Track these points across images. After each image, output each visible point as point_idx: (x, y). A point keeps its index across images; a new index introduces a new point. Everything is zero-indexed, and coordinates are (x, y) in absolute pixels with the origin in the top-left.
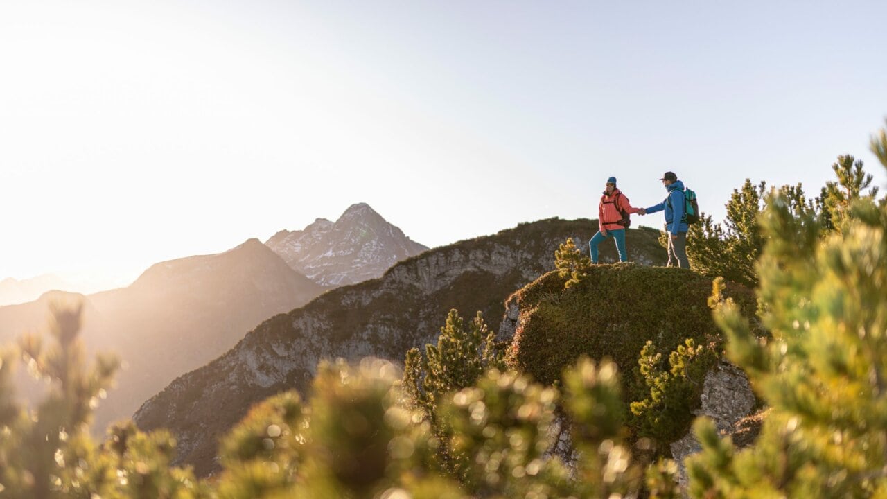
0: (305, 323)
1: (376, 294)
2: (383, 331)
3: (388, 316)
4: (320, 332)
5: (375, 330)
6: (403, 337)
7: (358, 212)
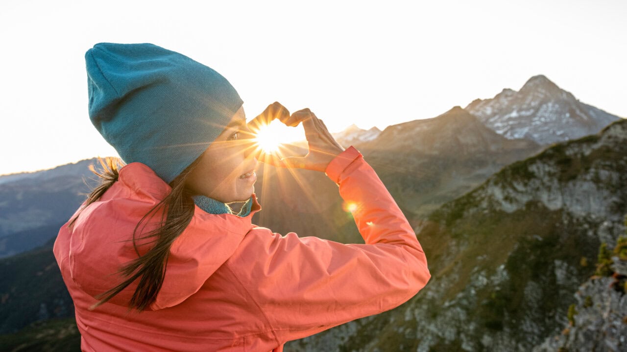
0: (538, 168)
1: (596, 146)
2: (604, 174)
3: (608, 163)
4: (550, 174)
5: (597, 174)
6: (621, 178)
7: (537, 82)
